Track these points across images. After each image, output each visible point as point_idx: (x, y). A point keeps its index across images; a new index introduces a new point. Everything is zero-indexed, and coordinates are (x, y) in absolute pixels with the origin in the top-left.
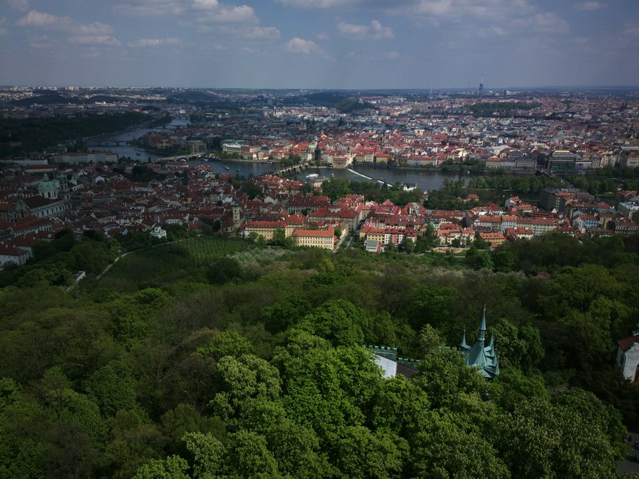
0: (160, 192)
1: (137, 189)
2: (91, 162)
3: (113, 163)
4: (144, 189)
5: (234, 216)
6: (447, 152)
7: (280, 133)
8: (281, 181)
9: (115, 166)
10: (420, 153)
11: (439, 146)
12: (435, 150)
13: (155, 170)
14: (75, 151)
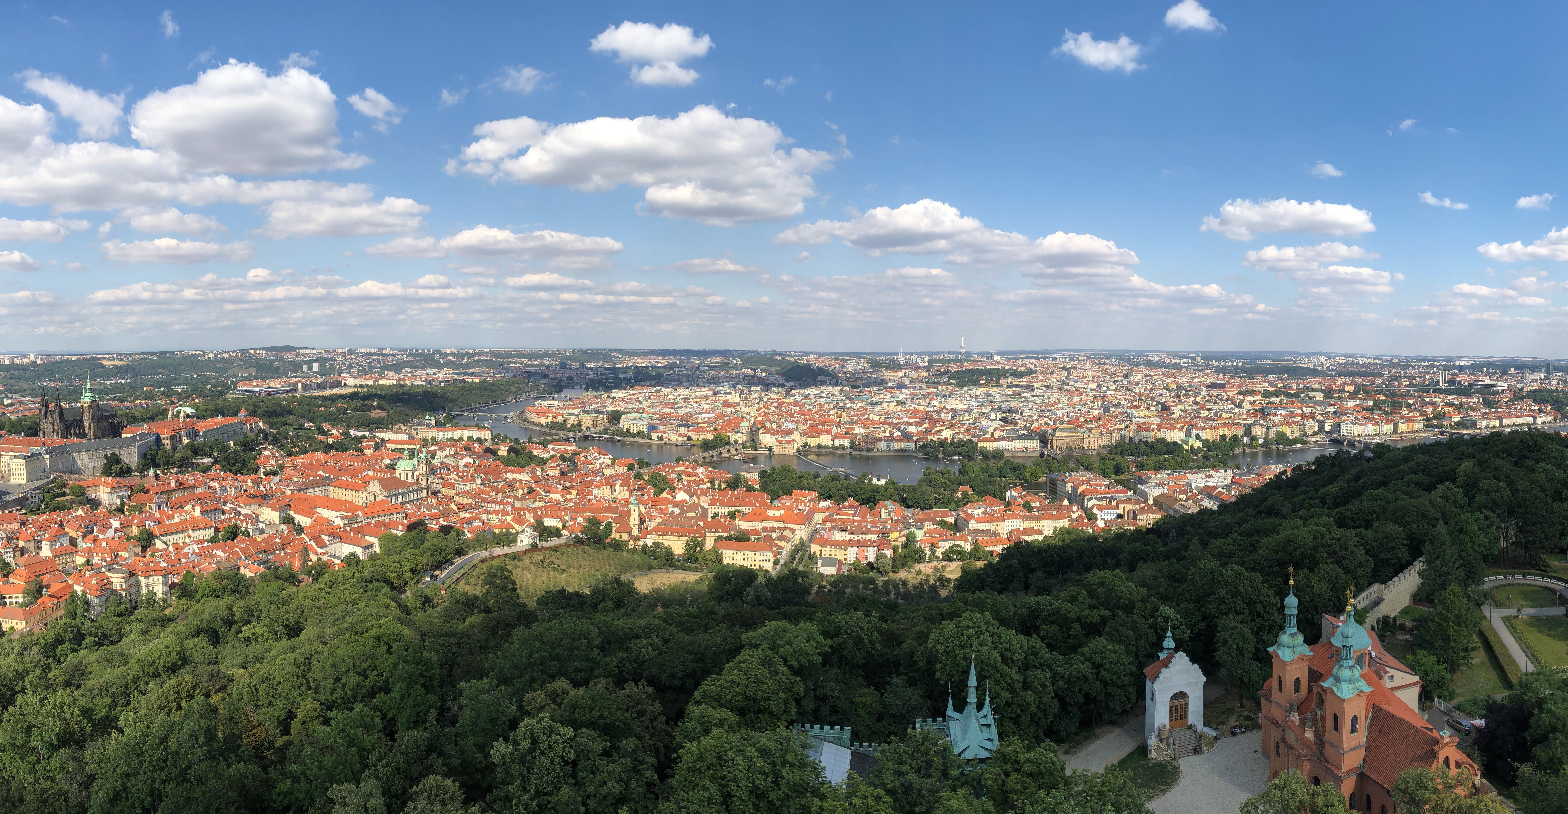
0: (537, 481)
1: (510, 476)
2: (460, 439)
3: (486, 440)
4: (518, 476)
5: (632, 518)
6: (927, 432)
7: (704, 406)
8: (700, 470)
9: (487, 444)
10: (892, 433)
11: (916, 424)
12: (912, 429)
13: (535, 453)
14: (444, 425)
